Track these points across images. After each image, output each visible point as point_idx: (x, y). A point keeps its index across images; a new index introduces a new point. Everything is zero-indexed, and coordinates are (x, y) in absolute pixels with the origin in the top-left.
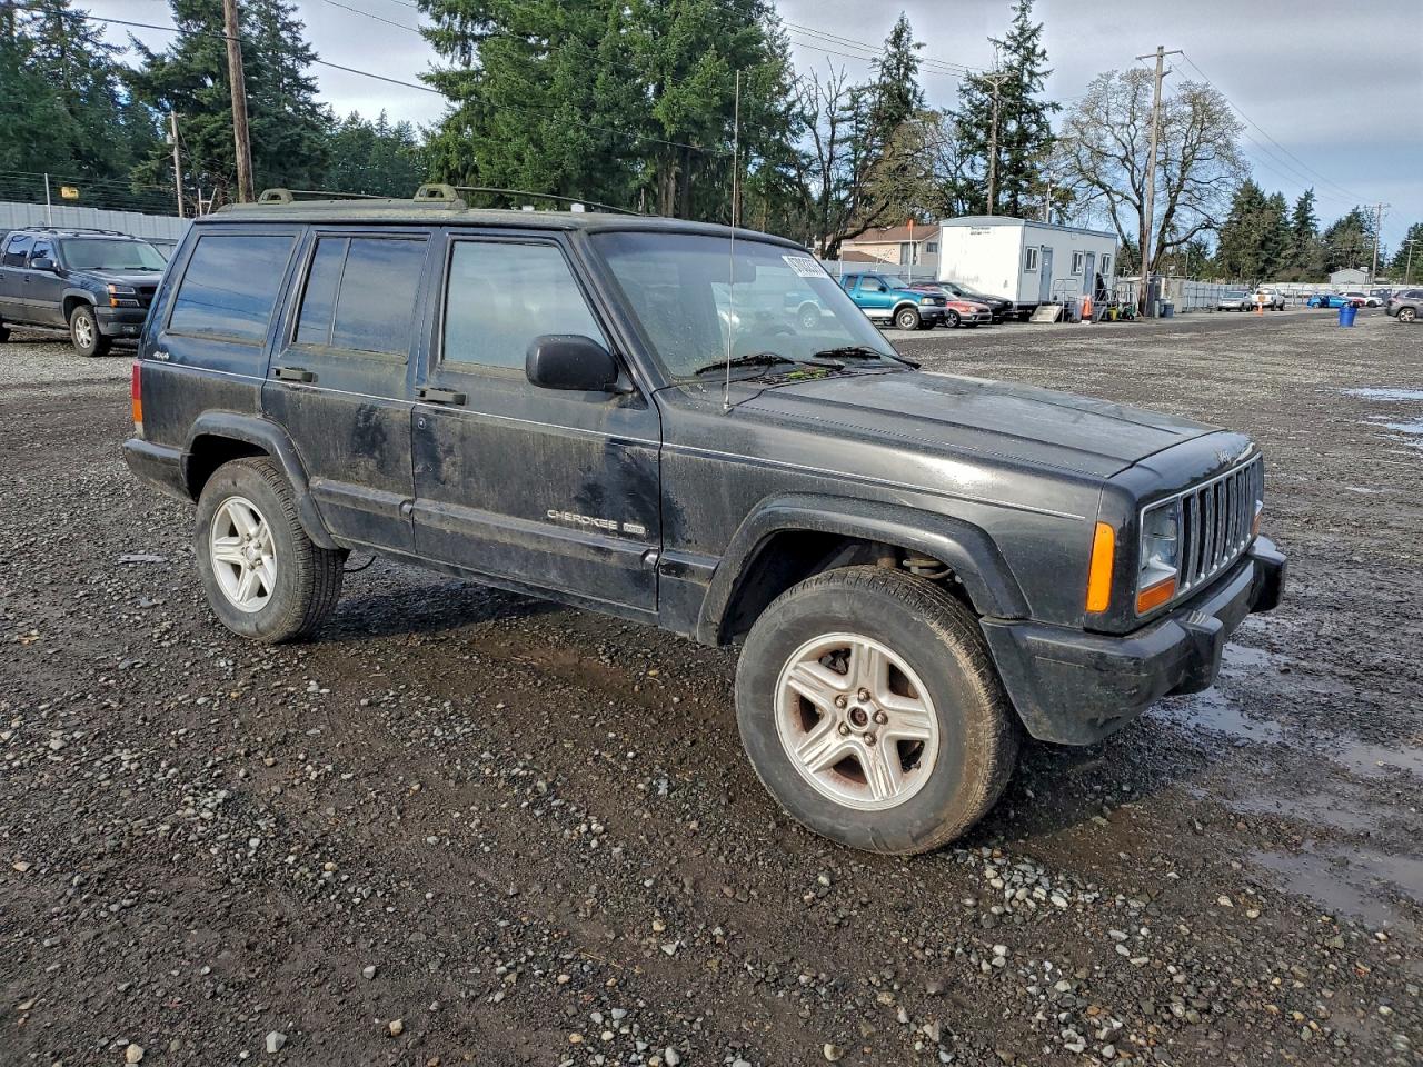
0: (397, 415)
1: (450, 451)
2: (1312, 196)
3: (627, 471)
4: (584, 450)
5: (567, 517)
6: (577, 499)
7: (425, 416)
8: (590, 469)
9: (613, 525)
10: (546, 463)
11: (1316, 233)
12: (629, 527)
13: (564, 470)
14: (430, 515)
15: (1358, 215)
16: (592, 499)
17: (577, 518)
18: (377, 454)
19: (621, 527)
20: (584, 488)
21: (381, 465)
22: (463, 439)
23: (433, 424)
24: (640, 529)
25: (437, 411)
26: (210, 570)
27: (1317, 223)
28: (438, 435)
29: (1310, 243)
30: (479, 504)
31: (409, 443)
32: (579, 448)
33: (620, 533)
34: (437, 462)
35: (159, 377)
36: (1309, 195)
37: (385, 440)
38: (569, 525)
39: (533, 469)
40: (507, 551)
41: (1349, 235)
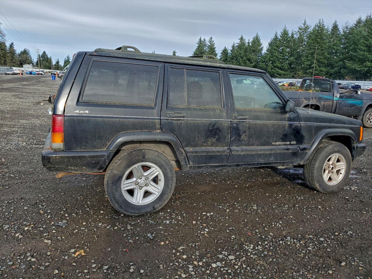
0: (225, 124)
1: (245, 132)
2: (13, 44)
3: (294, 129)
4: (284, 127)
5: (277, 143)
6: (281, 138)
7: (236, 123)
8: (285, 131)
9: (289, 143)
10: (274, 131)
11: (16, 54)
12: (292, 143)
13: (278, 132)
14: (238, 151)
15: (26, 50)
16: (285, 138)
17: (281, 143)
18: (217, 137)
19: (290, 143)
20: (283, 135)
21: (218, 140)
22: (249, 128)
23: (239, 125)
24: (295, 142)
25: (240, 122)
26: (121, 195)
27: (16, 51)
28: (241, 128)
29: (15, 57)
30: (252, 145)
31: (230, 132)
32: (282, 126)
33: (290, 144)
34: (240, 136)
35: (83, 121)
36: (12, 44)
37: (220, 132)
38: (278, 145)
39: (270, 133)
40: (260, 156)
41: (25, 55)
